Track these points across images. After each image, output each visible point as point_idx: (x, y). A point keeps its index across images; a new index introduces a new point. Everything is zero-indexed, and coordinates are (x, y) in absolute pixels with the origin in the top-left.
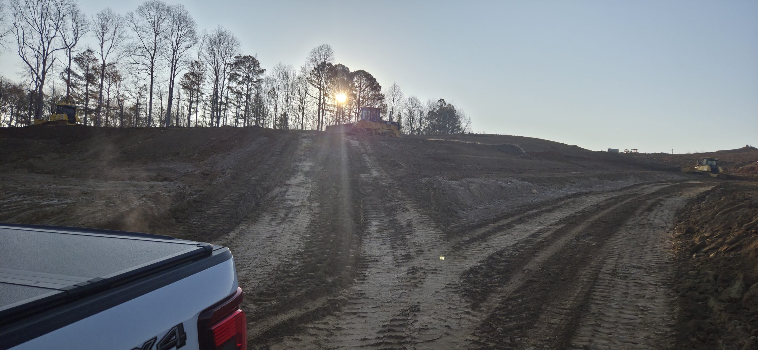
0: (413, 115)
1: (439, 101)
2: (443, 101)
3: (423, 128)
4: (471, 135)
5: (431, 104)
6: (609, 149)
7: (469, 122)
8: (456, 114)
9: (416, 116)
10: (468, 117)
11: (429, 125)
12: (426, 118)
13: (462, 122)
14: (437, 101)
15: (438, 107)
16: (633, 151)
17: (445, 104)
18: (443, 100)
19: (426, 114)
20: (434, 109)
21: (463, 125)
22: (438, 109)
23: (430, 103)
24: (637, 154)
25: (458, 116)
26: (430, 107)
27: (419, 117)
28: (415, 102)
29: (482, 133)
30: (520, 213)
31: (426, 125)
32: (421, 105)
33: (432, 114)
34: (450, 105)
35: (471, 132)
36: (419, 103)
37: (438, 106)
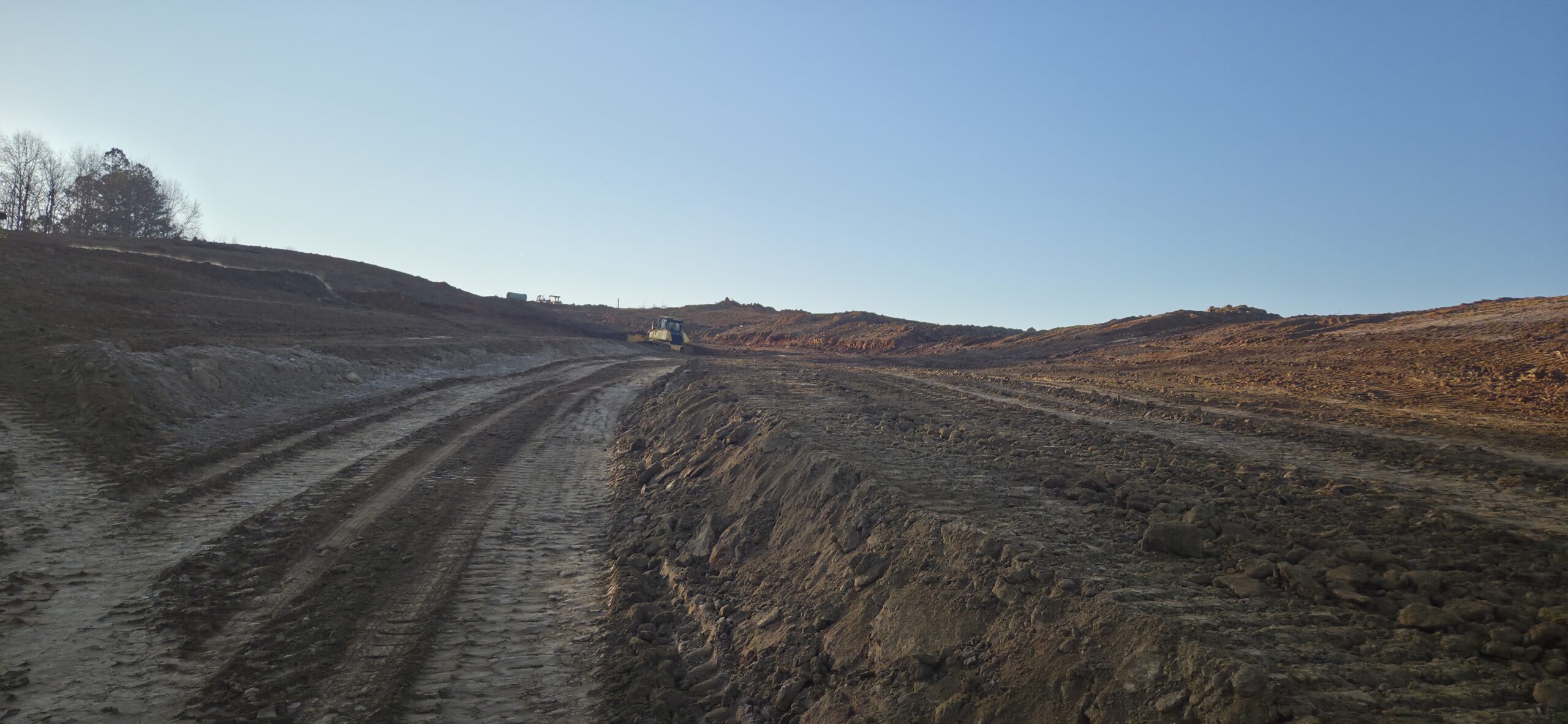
0: (29, 178)
1: (107, 154)
2: (119, 155)
3: (60, 217)
4: (200, 245)
5: (83, 158)
6: (509, 294)
7: (195, 212)
8: (159, 191)
9: (39, 185)
10: (191, 201)
11: (77, 210)
12: (68, 192)
13: (175, 210)
14: (101, 153)
15: (106, 169)
16: (553, 300)
17: (127, 162)
18: (119, 151)
19: (69, 180)
20: (93, 172)
21: (179, 218)
22: (104, 172)
23: (80, 155)
24: (559, 305)
25: (163, 197)
26: (82, 165)
27: (47, 188)
28: (35, 148)
29: (229, 241)
30: (317, 425)
31: (68, 209)
32: (55, 157)
33: (85, 185)
34: (140, 166)
35: (200, 238)
36: (49, 152)
37: (104, 164)
